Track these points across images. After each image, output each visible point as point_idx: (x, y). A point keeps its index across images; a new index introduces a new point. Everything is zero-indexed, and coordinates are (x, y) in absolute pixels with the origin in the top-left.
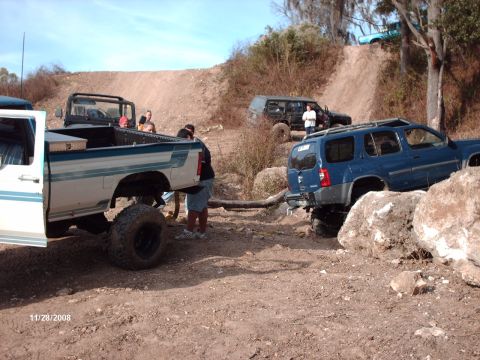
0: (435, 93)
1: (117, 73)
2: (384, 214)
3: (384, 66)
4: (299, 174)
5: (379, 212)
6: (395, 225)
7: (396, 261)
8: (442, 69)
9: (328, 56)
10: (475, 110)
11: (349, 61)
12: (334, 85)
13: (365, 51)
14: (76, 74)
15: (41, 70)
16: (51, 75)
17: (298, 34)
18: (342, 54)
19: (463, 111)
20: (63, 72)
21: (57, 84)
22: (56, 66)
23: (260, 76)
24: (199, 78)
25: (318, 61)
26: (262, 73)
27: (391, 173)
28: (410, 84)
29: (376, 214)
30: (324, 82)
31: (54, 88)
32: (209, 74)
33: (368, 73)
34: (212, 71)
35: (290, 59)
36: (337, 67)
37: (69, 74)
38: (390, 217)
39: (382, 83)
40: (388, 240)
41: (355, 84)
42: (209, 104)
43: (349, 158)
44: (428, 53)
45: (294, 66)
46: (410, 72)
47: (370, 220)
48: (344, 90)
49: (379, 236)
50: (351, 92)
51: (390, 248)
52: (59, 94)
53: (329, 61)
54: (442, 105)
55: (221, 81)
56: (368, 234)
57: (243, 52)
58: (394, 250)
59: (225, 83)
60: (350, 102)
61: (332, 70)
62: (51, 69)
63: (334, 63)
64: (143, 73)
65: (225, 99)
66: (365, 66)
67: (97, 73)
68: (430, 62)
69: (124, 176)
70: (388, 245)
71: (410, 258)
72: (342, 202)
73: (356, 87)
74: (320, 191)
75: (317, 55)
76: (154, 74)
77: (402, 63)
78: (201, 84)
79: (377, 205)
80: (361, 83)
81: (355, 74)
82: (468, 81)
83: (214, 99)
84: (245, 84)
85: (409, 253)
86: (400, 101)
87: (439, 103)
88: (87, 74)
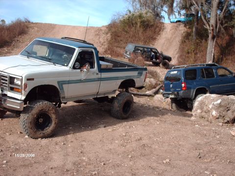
0: (211, 50)
1: (56, 25)
2: (217, 104)
3: (184, 34)
4: (171, 84)
5: (215, 103)
6: (222, 109)
7: (221, 124)
8: (215, 40)
9: (157, 27)
10: (227, 59)
11: (167, 30)
12: (160, 41)
13: (174, 26)
14: (36, 23)
15: (18, 19)
16: (24, 23)
17: (144, 15)
18: (163, 26)
19: (222, 59)
20: (29, 22)
21: (28, 28)
22: (26, 19)
23: (125, 33)
24: (96, 31)
25: (153, 29)
26: (127, 32)
27: (211, 87)
28: (197, 44)
29: (213, 104)
30: (155, 39)
31: (26, 29)
32: (101, 30)
33: (176, 37)
34: (102, 29)
35: (140, 27)
36: (161, 32)
37: (32, 23)
38: (220, 105)
39: (183, 42)
40: (218, 115)
41: (170, 41)
42: (102, 45)
43: (194, 78)
44: (209, 31)
45: (142, 30)
46: (197, 39)
47: (211, 106)
48: (164, 44)
49: (214, 113)
50: (167, 45)
51: (218, 118)
52: (29, 33)
53: (157, 29)
54: (214, 56)
55: (107, 34)
56: (208, 112)
57: (117, 21)
58: (220, 119)
59: (109, 35)
60: (167, 49)
61: (159, 34)
62: (23, 20)
63: (160, 31)
64: (68, 26)
65: (110, 43)
66: (174, 33)
67: (46, 24)
68: (210, 36)
69: (123, 80)
70: (217, 117)
71: (226, 123)
72: (191, 97)
73: (170, 43)
74: (182, 92)
75: (152, 26)
76: (74, 27)
77: (194, 34)
78: (97, 35)
79: (214, 100)
80: (172, 41)
81: (170, 37)
82: (223, 45)
83: (104, 42)
84: (118, 37)
85: (226, 121)
86: (192, 52)
87: (213, 55)
88: (41, 24)
